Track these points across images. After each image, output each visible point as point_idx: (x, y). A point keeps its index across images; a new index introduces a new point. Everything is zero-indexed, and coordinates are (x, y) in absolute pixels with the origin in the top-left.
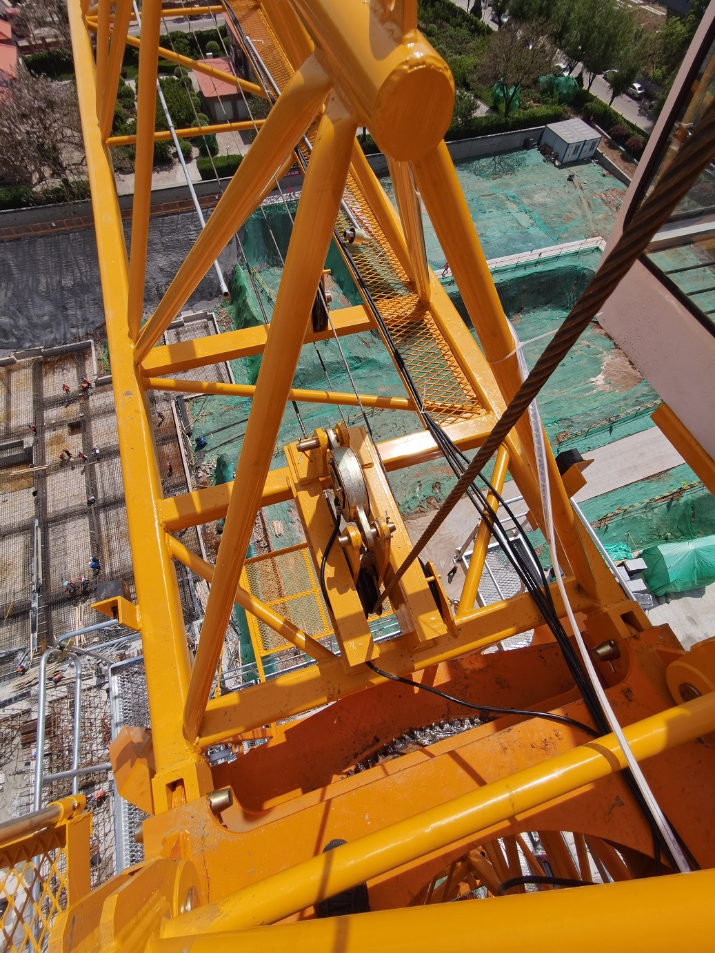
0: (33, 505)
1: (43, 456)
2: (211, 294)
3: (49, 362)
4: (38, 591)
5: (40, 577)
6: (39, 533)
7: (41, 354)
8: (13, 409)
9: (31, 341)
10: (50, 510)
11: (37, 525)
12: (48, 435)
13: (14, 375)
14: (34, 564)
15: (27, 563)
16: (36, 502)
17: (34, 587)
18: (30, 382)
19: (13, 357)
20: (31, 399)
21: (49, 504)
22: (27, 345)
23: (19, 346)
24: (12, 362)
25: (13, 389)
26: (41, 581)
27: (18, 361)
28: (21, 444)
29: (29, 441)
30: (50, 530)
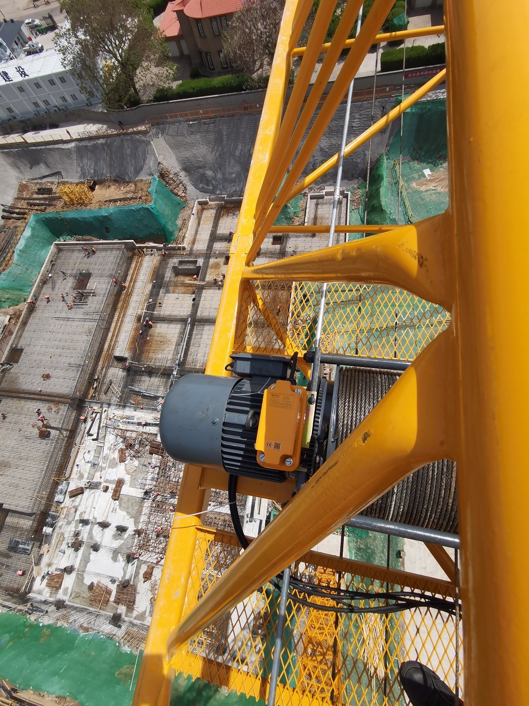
0: (191, 306)
1: (205, 274)
2: (353, 176)
3: (227, 207)
4: (179, 365)
5: (182, 357)
6: (189, 327)
7: (224, 201)
8: (198, 237)
9: (221, 190)
10: (199, 314)
11: (189, 322)
12: (212, 261)
13: (205, 212)
14: (181, 347)
15: (178, 344)
16: (193, 305)
17: (177, 362)
18: (212, 220)
19: (208, 200)
20: (209, 232)
21: (199, 309)
22: (218, 192)
23: (212, 192)
24: (206, 203)
25: (202, 222)
26: (181, 360)
27: (210, 203)
28: (196, 262)
29: (200, 262)
30: (195, 328)
